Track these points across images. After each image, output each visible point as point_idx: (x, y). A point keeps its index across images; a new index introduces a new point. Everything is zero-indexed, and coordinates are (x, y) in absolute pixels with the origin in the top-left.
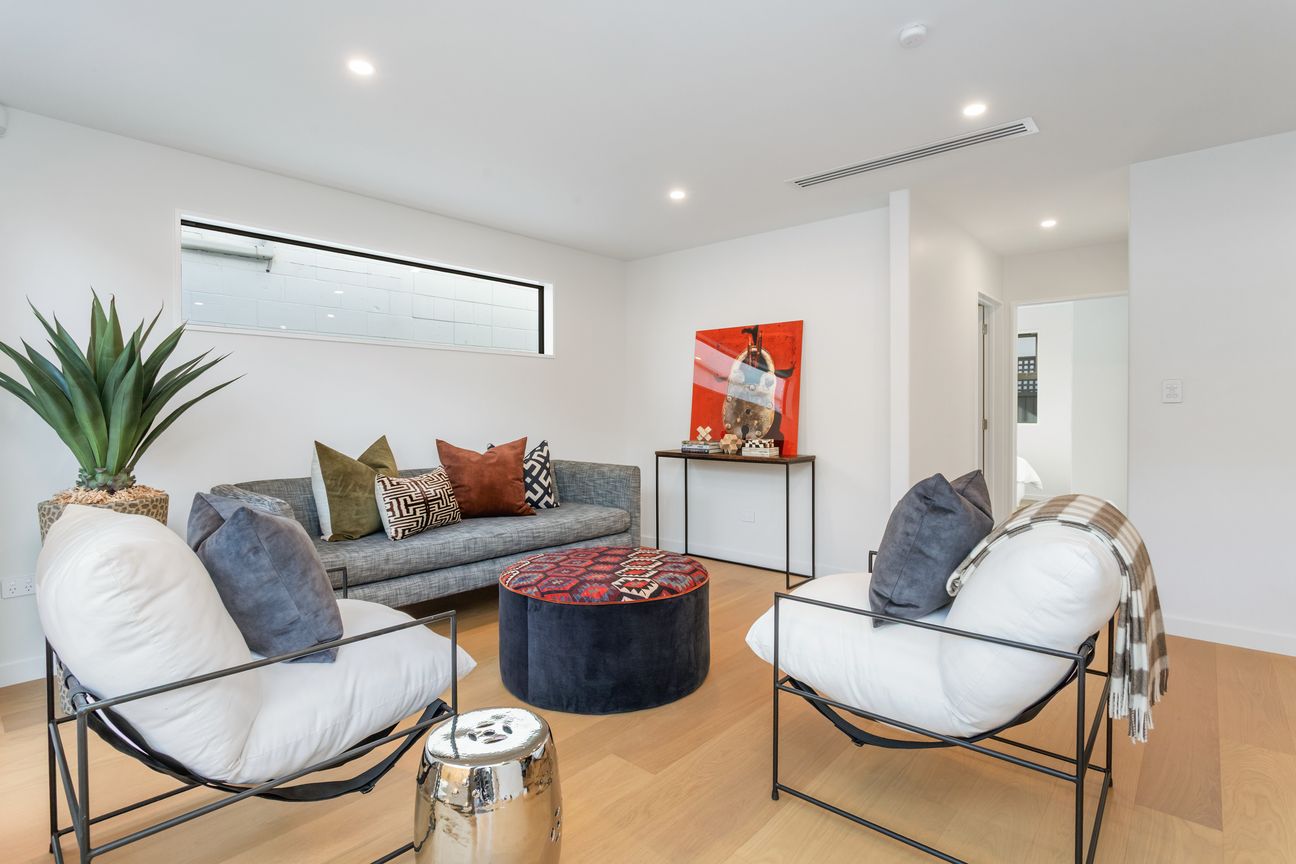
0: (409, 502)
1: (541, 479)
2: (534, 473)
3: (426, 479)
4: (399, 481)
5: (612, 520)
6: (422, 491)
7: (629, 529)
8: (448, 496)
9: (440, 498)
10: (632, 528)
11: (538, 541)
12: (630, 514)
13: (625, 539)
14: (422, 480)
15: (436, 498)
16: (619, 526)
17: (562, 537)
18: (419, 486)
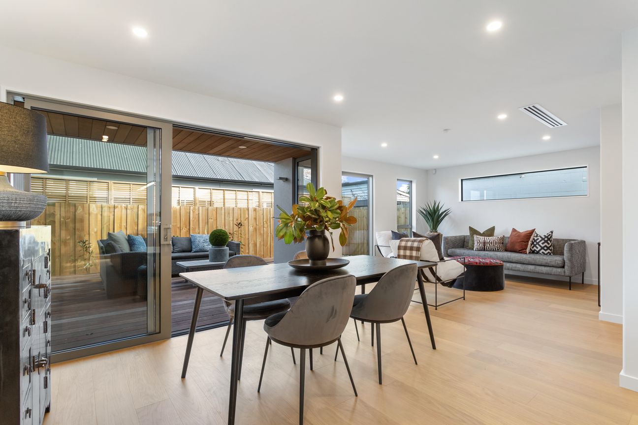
0: (479, 242)
1: (540, 243)
2: (537, 241)
3: (490, 238)
4: (479, 236)
5: (549, 260)
6: (484, 240)
7: (563, 267)
8: (496, 243)
9: (492, 243)
10: (566, 267)
11: (511, 260)
12: (564, 261)
13: (559, 270)
14: (488, 238)
15: (489, 243)
16: (553, 263)
17: (521, 261)
18: (484, 238)
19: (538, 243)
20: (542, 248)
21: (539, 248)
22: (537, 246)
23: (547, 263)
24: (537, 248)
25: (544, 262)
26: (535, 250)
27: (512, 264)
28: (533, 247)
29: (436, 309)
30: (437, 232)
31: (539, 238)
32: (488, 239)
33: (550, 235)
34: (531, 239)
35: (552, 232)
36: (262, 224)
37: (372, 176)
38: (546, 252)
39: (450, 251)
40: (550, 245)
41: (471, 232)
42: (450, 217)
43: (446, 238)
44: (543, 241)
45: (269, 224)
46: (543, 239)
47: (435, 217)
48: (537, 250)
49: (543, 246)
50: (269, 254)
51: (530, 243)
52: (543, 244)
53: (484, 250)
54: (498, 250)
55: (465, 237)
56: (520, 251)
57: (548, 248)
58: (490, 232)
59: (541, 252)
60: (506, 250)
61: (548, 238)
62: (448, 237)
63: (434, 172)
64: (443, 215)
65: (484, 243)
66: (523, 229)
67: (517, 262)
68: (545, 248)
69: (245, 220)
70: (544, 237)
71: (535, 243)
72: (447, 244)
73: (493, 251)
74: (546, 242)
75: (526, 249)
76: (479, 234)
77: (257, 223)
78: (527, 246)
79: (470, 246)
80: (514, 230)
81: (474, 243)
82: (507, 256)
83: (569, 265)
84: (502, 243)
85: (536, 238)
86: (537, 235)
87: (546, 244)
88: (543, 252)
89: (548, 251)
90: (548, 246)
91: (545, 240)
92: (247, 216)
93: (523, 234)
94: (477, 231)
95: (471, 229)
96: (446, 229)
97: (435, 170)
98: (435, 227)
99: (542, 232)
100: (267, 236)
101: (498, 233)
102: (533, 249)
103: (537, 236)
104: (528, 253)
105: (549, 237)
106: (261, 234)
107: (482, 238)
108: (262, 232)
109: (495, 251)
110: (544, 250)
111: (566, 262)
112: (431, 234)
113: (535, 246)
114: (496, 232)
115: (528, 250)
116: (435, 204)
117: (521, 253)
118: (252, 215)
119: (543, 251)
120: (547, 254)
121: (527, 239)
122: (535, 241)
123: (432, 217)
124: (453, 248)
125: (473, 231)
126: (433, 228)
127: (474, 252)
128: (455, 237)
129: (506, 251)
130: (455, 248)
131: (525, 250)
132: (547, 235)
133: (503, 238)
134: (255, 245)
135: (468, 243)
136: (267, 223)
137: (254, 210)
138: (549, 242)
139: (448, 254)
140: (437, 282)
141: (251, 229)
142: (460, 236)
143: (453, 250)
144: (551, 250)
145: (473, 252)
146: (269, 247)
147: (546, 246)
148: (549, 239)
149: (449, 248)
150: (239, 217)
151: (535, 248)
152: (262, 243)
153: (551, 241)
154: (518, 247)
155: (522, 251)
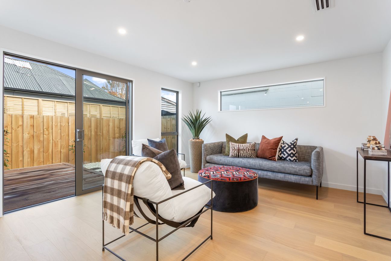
0: (234, 149)
1: (287, 151)
2: (285, 148)
3: (244, 144)
4: (234, 143)
5: (298, 169)
6: (239, 147)
7: (311, 176)
8: (249, 150)
9: (245, 150)
10: (313, 176)
11: (262, 168)
12: (312, 169)
13: (307, 179)
14: (241, 144)
15: (243, 150)
16: (302, 172)
17: (272, 169)
18: (239, 145)
19: (285, 150)
20: (289, 155)
21: (286, 155)
22: (285, 153)
23: (296, 172)
24: (284, 155)
25: (293, 171)
26: (282, 157)
27: (263, 172)
28: (281, 154)
30: (199, 139)
31: (286, 145)
32: (242, 146)
33: (295, 142)
34: (279, 147)
35: (297, 140)
36: (42, 131)
37: (132, 81)
38: (292, 159)
39: (208, 158)
40: (295, 152)
41: (228, 139)
42: (211, 125)
43: (205, 145)
44: (290, 148)
45: (50, 131)
46: (289, 146)
47: (197, 125)
48: (285, 157)
49: (289, 153)
50: (51, 160)
51: (278, 150)
52: (289, 151)
53: (238, 157)
54: (250, 157)
55: (222, 143)
56: (270, 158)
57: (294, 155)
58: (244, 139)
59: (288, 159)
60: (257, 157)
61: (293, 145)
62: (207, 144)
63: (198, 84)
64: (204, 123)
65: (238, 150)
66: (272, 136)
67: (268, 170)
68: (292, 155)
69: (18, 127)
70: (290, 144)
71: (283, 150)
72: (206, 151)
73: (246, 157)
74: (292, 149)
75: (275, 156)
76: (234, 141)
77: (35, 131)
78: (275, 153)
79: (226, 152)
80: (264, 137)
81: (230, 150)
82: (259, 164)
83: (317, 174)
84: (254, 150)
85: (283, 146)
86: (284, 142)
87: (292, 151)
88: (289, 159)
89: (294, 158)
90: (294, 153)
91: (291, 147)
92: (20, 123)
93: (272, 142)
94: (232, 138)
95: (228, 136)
96: (207, 137)
97: (200, 83)
98: (197, 134)
99: (288, 139)
100: (48, 143)
102: (281, 156)
103: (284, 144)
104: (277, 160)
105: (295, 144)
106: (39, 141)
107: (236, 145)
108: (42, 139)
109: (248, 158)
110: (291, 156)
111: (313, 171)
112: (194, 141)
113: (282, 153)
114: (249, 139)
115: (277, 157)
116: (197, 113)
117: (271, 160)
118: (27, 122)
119: (289, 157)
120: (293, 161)
121: (276, 146)
122: (283, 148)
123: (194, 124)
124: (211, 154)
125: (229, 138)
126: (195, 135)
128: (214, 143)
130: (214, 154)
131: (274, 158)
132: (293, 143)
133: (255, 145)
134: (32, 152)
135: (225, 148)
136: (48, 129)
137: (31, 118)
138: (295, 149)
139: (207, 161)
141: (26, 136)
142: (218, 143)
143: (211, 156)
144: (296, 157)
145: (228, 158)
146: (51, 153)
147: (292, 153)
148: (295, 146)
149: (207, 155)
150: (10, 124)
151: (282, 155)
152: (42, 150)
153: (296, 148)
154: (268, 154)
155: (271, 158)
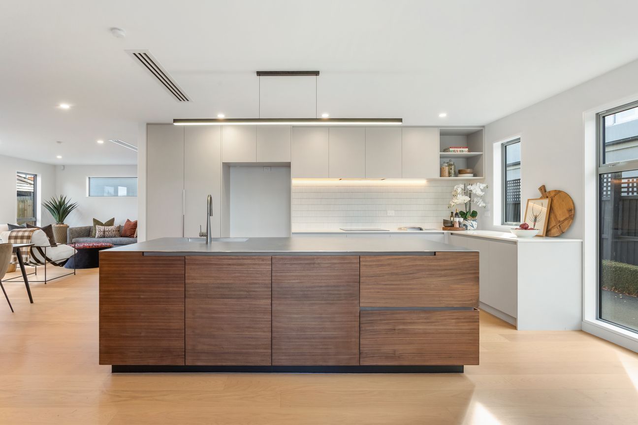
0: (100, 231)
3: (110, 227)
4: (100, 226)
8: (114, 231)
9: (110, 231)
15: (108, 231)
18: (105, 228)
29: (45, 283)
30: (63, 224)
32: (107, 228)
39: (74, 240)
41: (94, 223)
42: (78, 210)
43: (71, 229)
47: (61, 210)
53: (104, 237)
54: (115, 237)
55: (90, 228)
58: (111, 222)
62: (73, 228)
63: (62, 168)
64: (70, 209)
65: (104, 231)
72: (72, 234)
73: (111, 237)
76: (101, 224)
78: (134, 232)
79: (93, 235)
80: (128, 221)
81: (96, 232)
84: (119, 231)
93: (133, 223)
94: (99, 222)
95: (94, 220)
96: (73, 221)
97: (64, 166)
98: (61, 220)
101: (117, 223)
104: (135, 237)
107: (102, 228)
109: (113, 237)
112: (58, 226)
114: (115, 223)
116: (61, 198)
117: (131, 237)
121: (135, 226)
123: (58, 210)
124: (78, 237)
125: (97, 222)
126: (59, 221)
127: (96, 239)
128: (81, 228)
129: (121, 237)
131: (133, 235)
133: (120, 227)
135: (92, 232)
140: (47, 262)
142: (85, 227)
143: (77, 239)
145: (94, 239)
154: (128, 233)
